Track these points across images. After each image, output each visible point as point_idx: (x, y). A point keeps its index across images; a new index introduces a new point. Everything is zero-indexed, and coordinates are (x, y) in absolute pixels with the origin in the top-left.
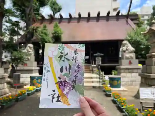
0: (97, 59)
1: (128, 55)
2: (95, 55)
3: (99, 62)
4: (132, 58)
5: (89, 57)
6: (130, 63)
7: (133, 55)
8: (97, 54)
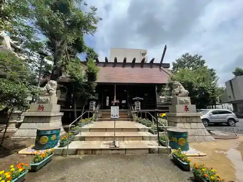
0: (136, 103)
1: (182, 99)
2: (134, 99)
3: (138, 107)
4: (187, 103)
5: (126, 102)
6: (187, 109)
7: (188, 99)
8: (136, 98)
